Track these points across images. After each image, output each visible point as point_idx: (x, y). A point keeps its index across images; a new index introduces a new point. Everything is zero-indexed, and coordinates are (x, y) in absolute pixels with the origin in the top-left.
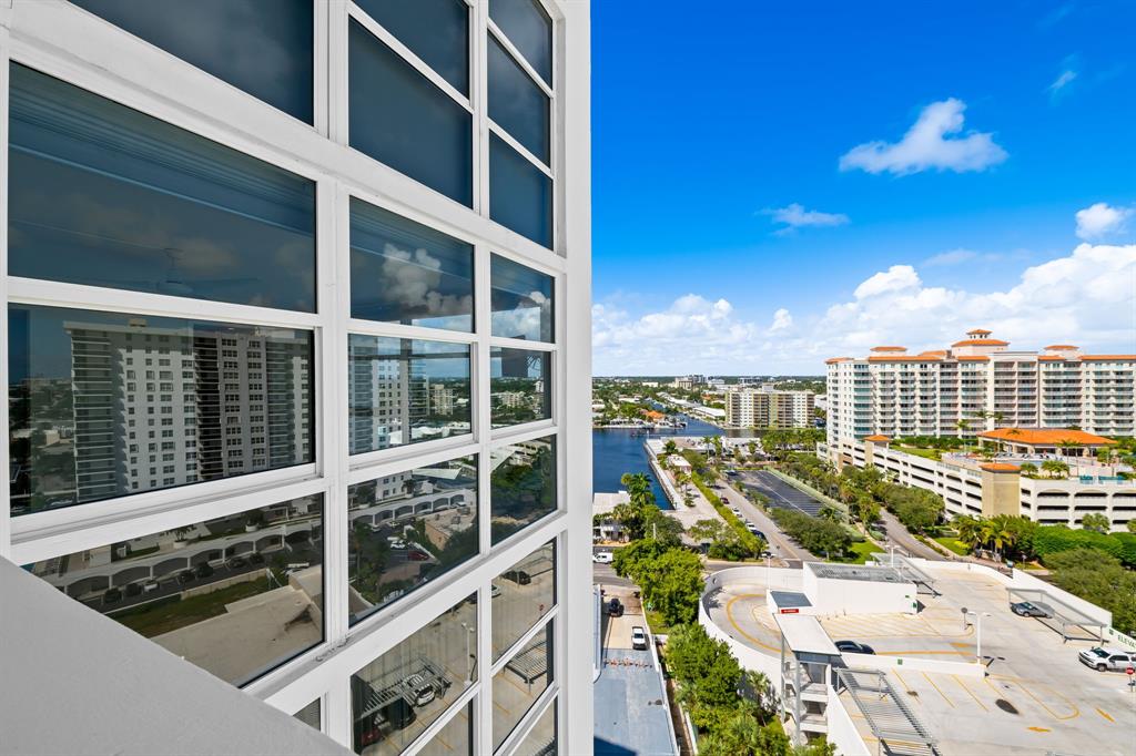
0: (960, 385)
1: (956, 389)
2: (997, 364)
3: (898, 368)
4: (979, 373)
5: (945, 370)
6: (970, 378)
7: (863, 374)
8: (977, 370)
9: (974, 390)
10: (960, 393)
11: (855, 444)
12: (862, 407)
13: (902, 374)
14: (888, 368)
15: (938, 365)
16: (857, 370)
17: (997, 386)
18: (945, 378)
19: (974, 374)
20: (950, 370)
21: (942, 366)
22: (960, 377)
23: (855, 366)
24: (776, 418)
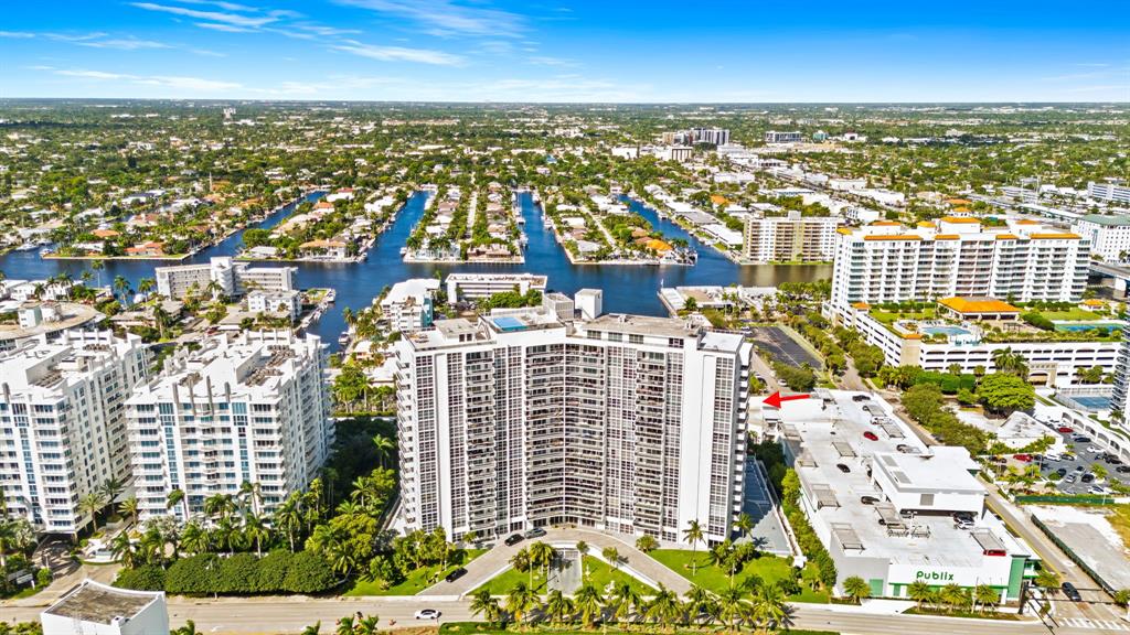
0: (934, 259)
1: (931, 262)
2: (964, 243)
3: (887, 245)
4: (951, 250)
5: (925, 247)
6: (942, 254)
7: (859, 251)
8: (948, 247)
9: (945, 263)
10: (934, 265)
11: (848, 308)
12: (856, 278)
13: (890, 251)
14: (880, 245)
15: (919, 242)
16: (855, 248)
17: (962, 260)
18: (924, 253)
19: (946, 250)
20: (928, 247)
21: (923, 243)
22: (935, 253)
23: (854, 244)
24: (800, 251)
